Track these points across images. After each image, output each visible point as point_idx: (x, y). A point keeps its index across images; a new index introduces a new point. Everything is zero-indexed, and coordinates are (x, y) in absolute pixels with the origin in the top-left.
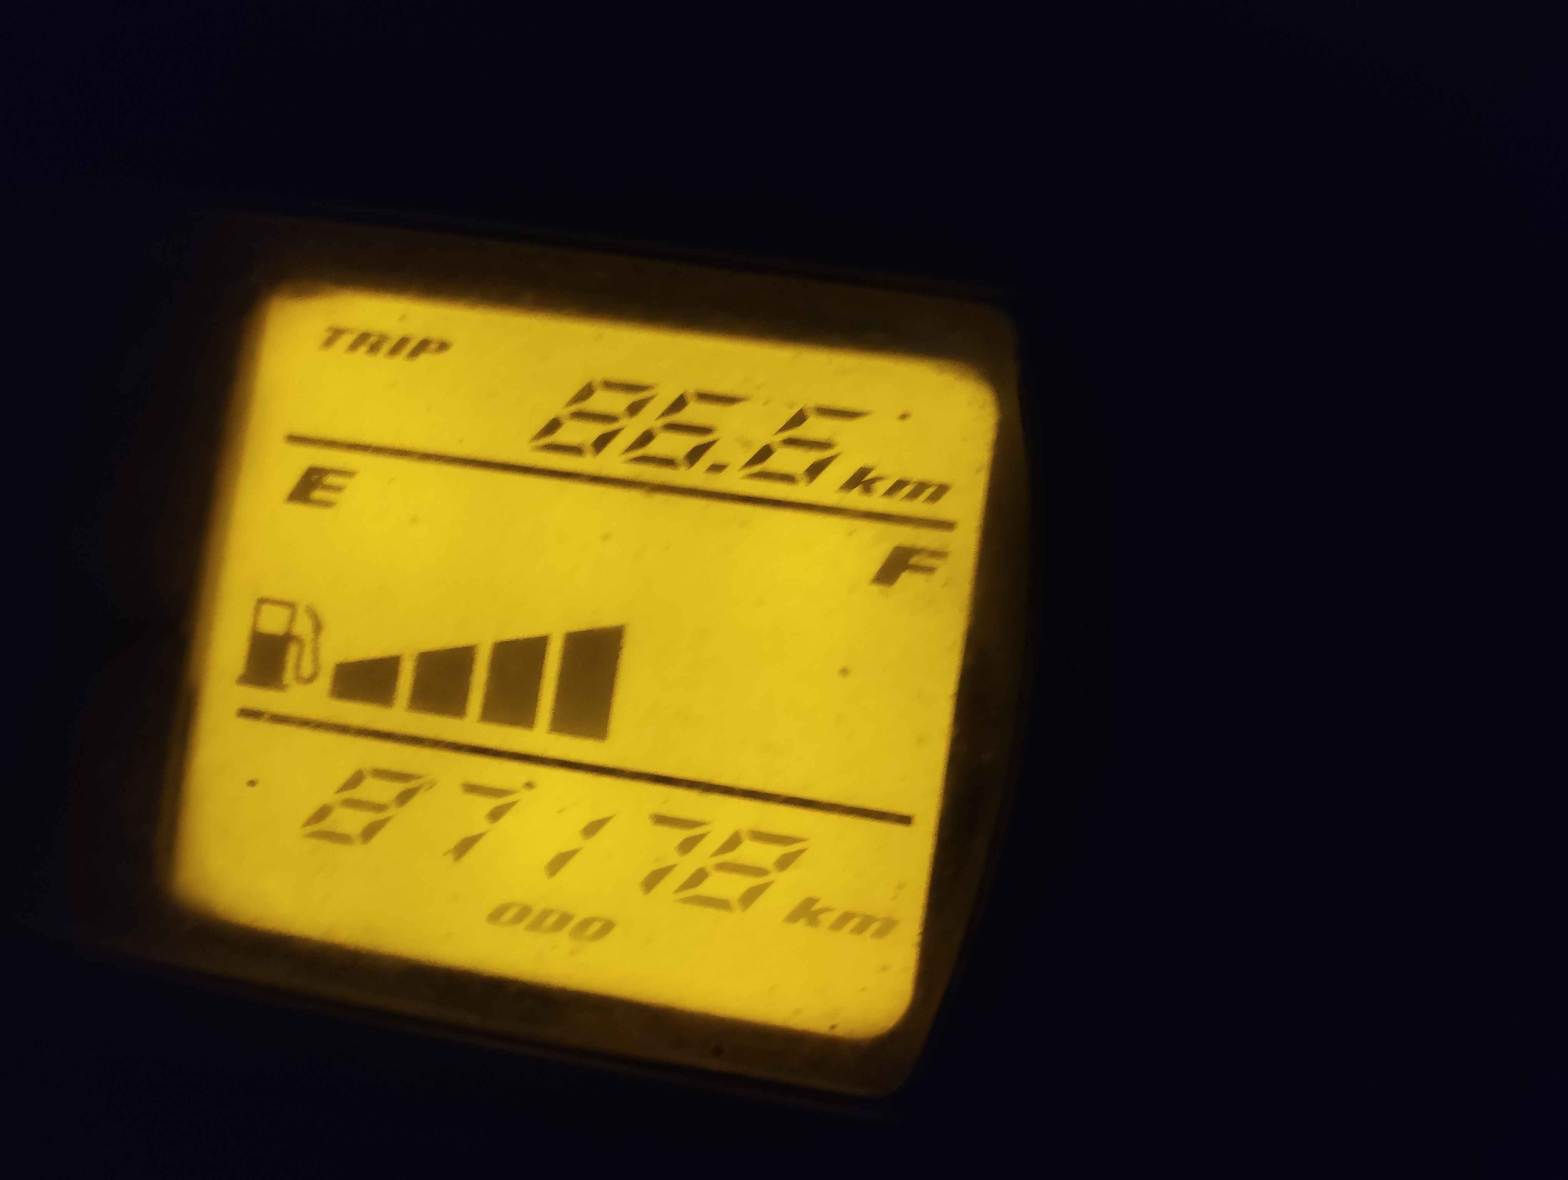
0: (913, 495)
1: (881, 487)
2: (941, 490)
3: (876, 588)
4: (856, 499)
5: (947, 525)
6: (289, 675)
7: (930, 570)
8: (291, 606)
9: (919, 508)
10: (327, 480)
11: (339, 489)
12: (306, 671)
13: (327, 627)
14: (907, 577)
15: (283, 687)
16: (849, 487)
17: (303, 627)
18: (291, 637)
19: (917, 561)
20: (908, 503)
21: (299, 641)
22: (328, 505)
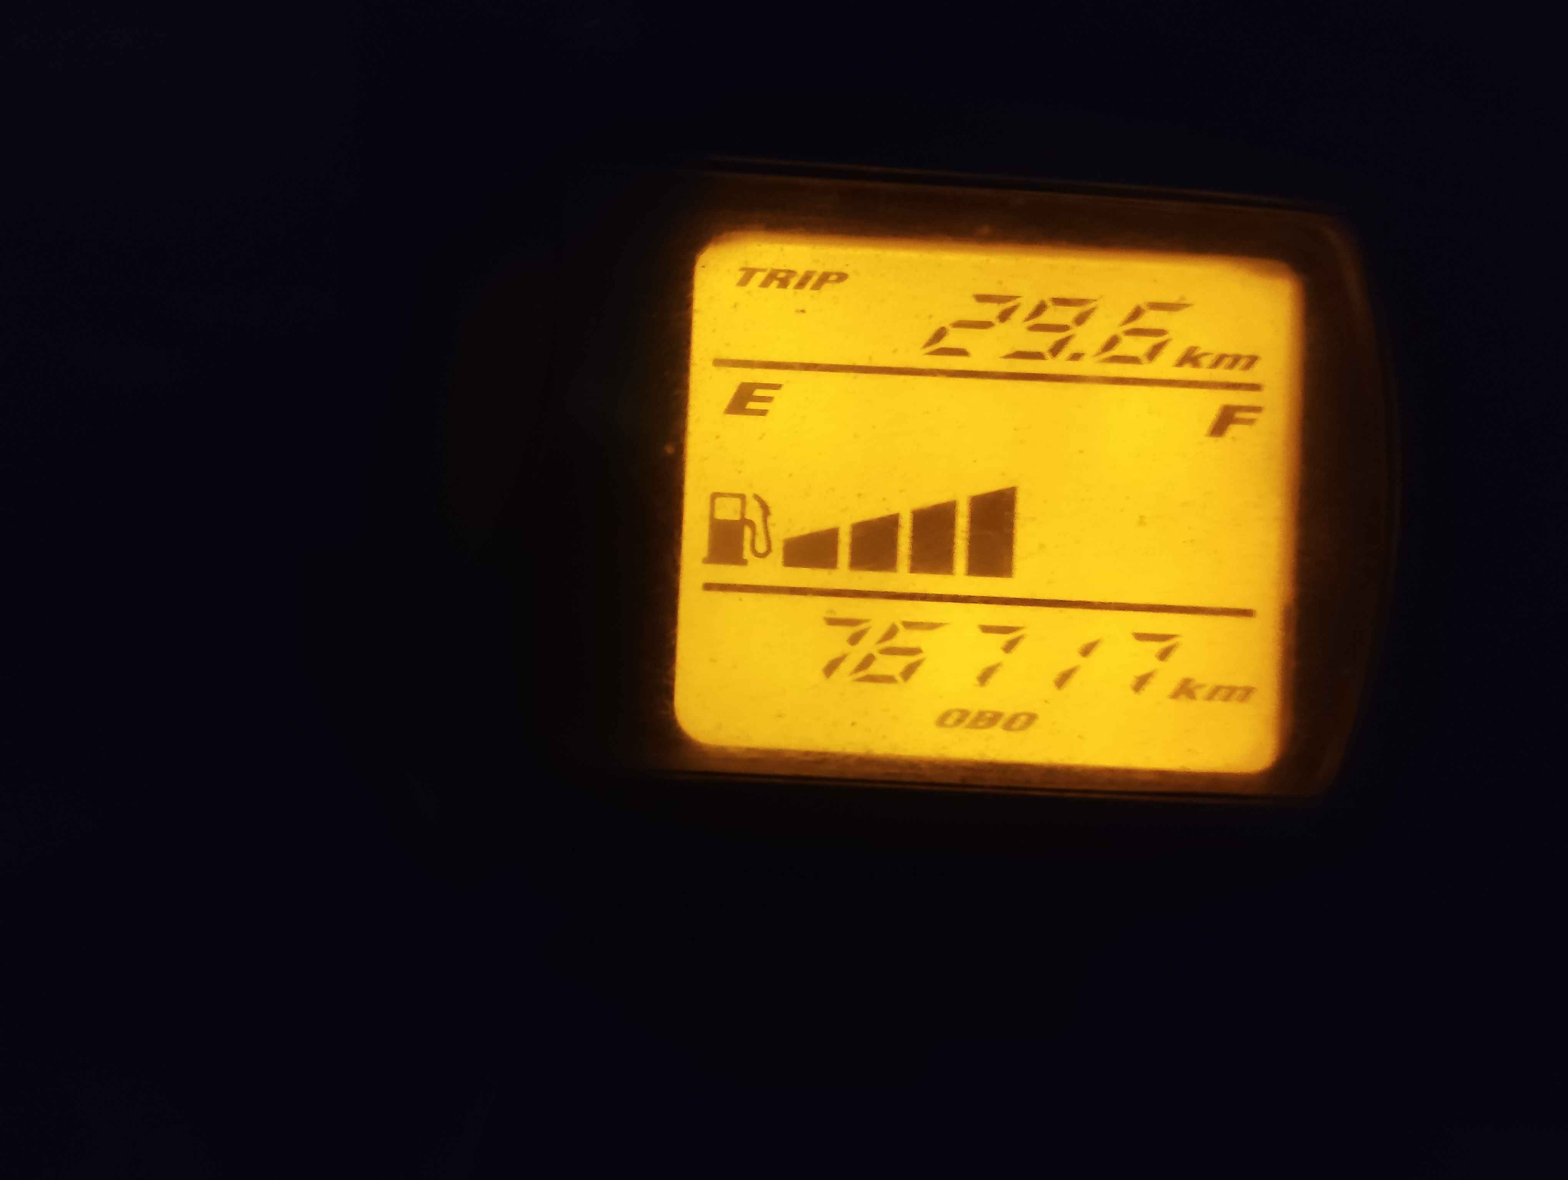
0: (1231, 366)
1: (1206, 361)
2: (1253, 360)
3: (1212, 440)
4: (1188, 372)
5: (1256, 387)
6: (747, 554)
7: (1251, 422)
8: (742, 497)
9: (1236, 375)
10: (759, 393)
11: (769, 399)
12: (761, 547)
13: (773, 510)
14: (1234, 430)
15: (744, 562)
16: (1181, 363)
17: (754, 513)
18: (745, 522)
19: (1240, 415)
20: (1228, 372)
21: (751, 524)
22: (763, 413)
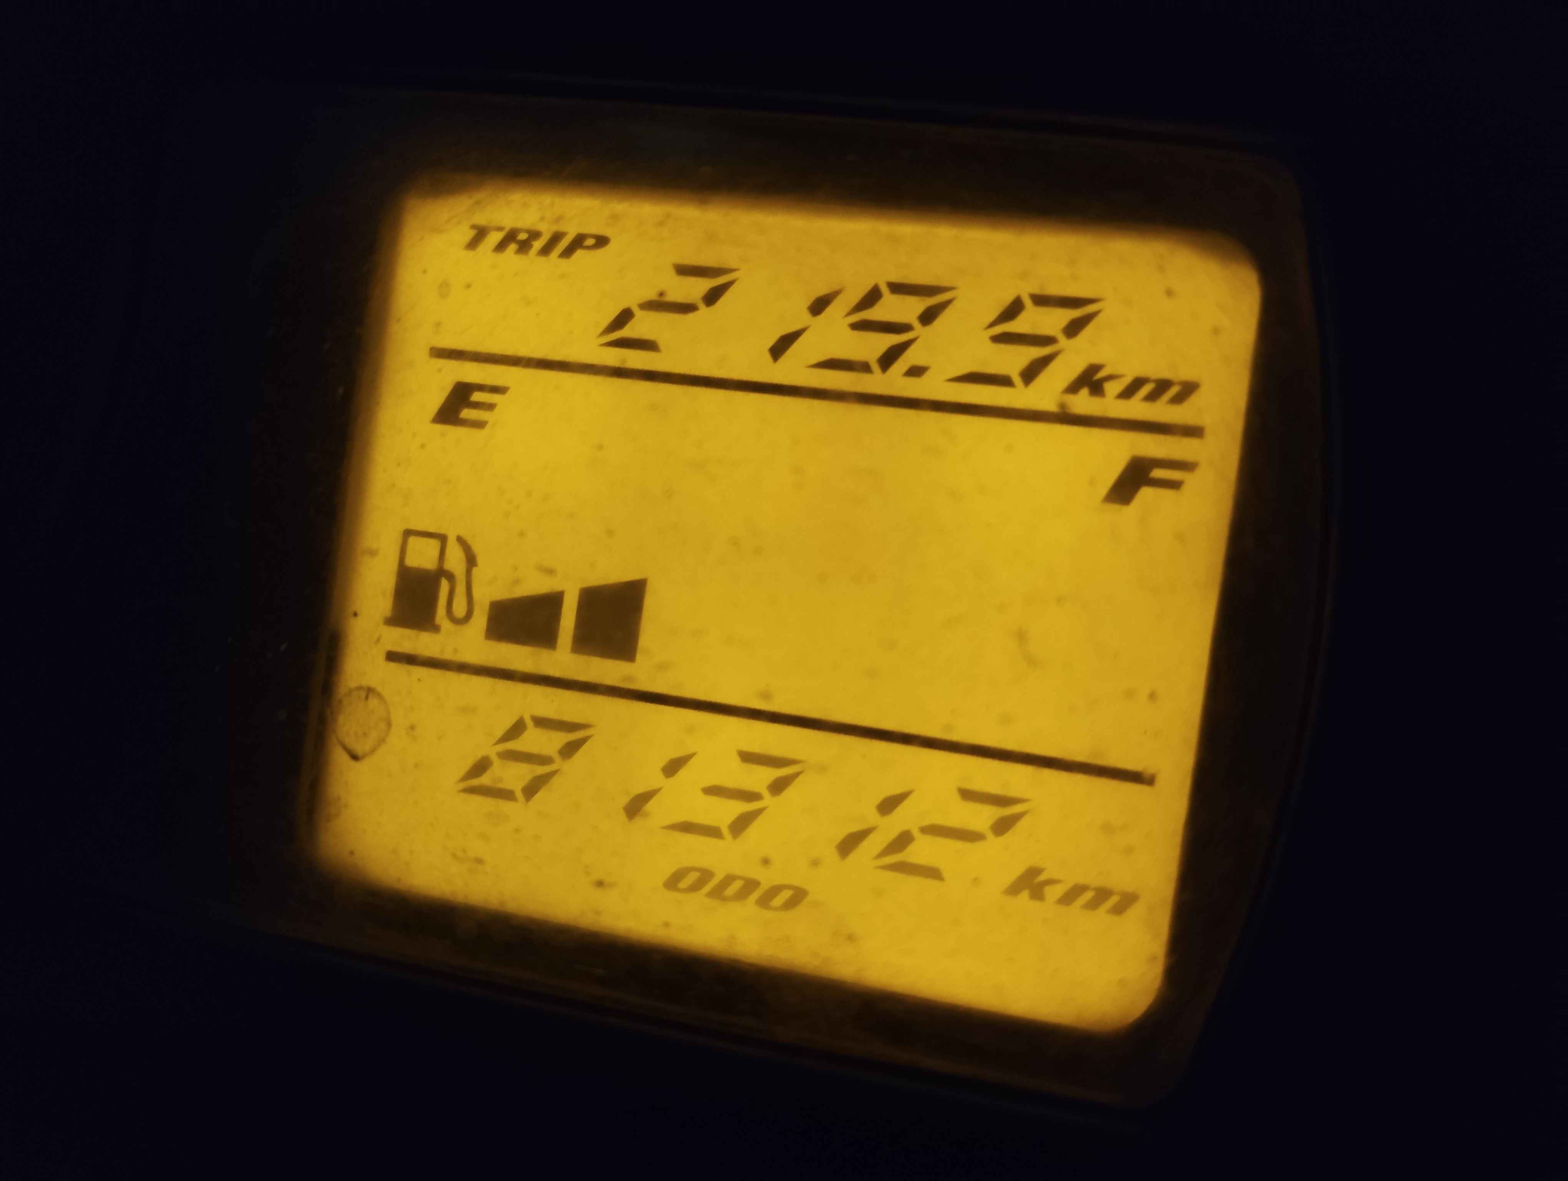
0: (1152, 397)
1: (1112, 389)
2: (1188, 389)
3: (1109, 508)
4: (1083, 403)
5: (1193, 432)
6: (441, 617)
7: (1174, 485)
8: (443, 539)
9: (1160, 411)
10: (477, 397)
11: (490, 407)
12: (460, 609)
13: (480, 560)
14: (1146, 493)
15: (436, 629)
16: (1073, 388)
17: (455, 561)
18: (441, 573)
19: (1158, 473)
20: (1147, 405)
21: (451, 577)
22: (479, 425)
